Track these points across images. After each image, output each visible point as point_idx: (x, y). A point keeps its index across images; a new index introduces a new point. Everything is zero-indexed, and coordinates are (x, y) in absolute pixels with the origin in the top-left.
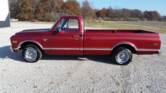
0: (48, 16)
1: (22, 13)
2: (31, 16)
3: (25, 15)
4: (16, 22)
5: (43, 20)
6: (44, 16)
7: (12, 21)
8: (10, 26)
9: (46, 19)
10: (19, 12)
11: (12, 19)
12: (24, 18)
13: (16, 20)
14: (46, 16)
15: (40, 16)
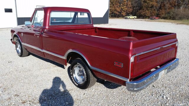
0: (174, 13)
1: (144, 9)
2: (153, 13)
3: (147, 11)
4: (133, 19)
5: (166, 18)
6: (169, 13)
7: (129, 18)
8: (108, 23)
9: (170, 17)
10: (141, 8)
11: (130, 16)
12: (145, 15)
13: (134, 17)
14: (171, 12)
15: (163, 13)
